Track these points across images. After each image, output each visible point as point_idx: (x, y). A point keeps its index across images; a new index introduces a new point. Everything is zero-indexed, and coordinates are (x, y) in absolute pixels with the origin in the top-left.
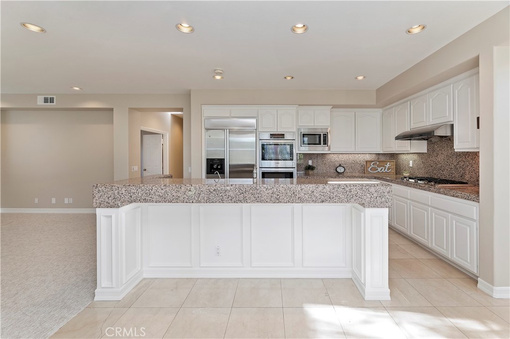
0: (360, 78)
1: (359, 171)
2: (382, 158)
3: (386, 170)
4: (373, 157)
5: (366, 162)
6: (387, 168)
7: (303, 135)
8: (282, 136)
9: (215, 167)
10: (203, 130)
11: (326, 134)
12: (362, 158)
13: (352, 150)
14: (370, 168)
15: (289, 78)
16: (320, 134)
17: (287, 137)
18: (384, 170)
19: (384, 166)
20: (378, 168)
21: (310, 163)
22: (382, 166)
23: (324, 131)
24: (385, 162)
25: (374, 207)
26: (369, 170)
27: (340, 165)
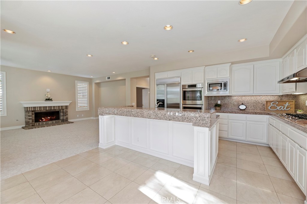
0: (242, 40)
1: (261, 109)
2: (285, 99)
3: (285, 109)
4: (275, 98)
5: (267, 102)
6: (286, 107)
7: (210, 84)
8: (194, 86)
9: (161, 104)
10: (156, 85)
11: (226, 83)
12: (264, 99)
13: (251, 93)
14: (270, 106)
15: (191, 52)
16: (222, 83)
17: (198, 86)
18: (283, 109)
19: (283, 105)
20: (278, 107)
21: (219, 102)
22: (281, 105)
23: (225, 81)
24: (285, 102)
25: (198, 126)
26: (269, 108)
27: (242, 104)
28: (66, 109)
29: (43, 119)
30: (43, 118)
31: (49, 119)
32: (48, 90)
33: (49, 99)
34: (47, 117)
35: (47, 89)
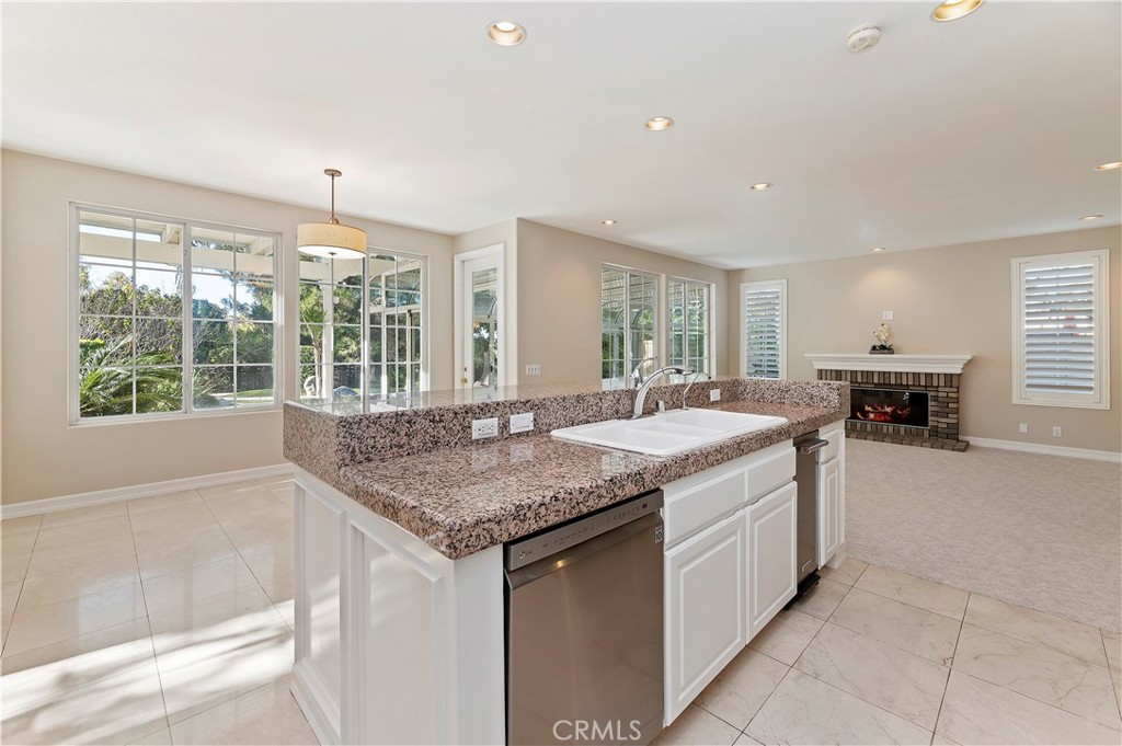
28: (947, 389)
29: (869, 412)
30: (867, 408)
31: (886, 413)
32: (888, 315)
33: (883, 348)
34: (883, 408)
35: (884, 313)
